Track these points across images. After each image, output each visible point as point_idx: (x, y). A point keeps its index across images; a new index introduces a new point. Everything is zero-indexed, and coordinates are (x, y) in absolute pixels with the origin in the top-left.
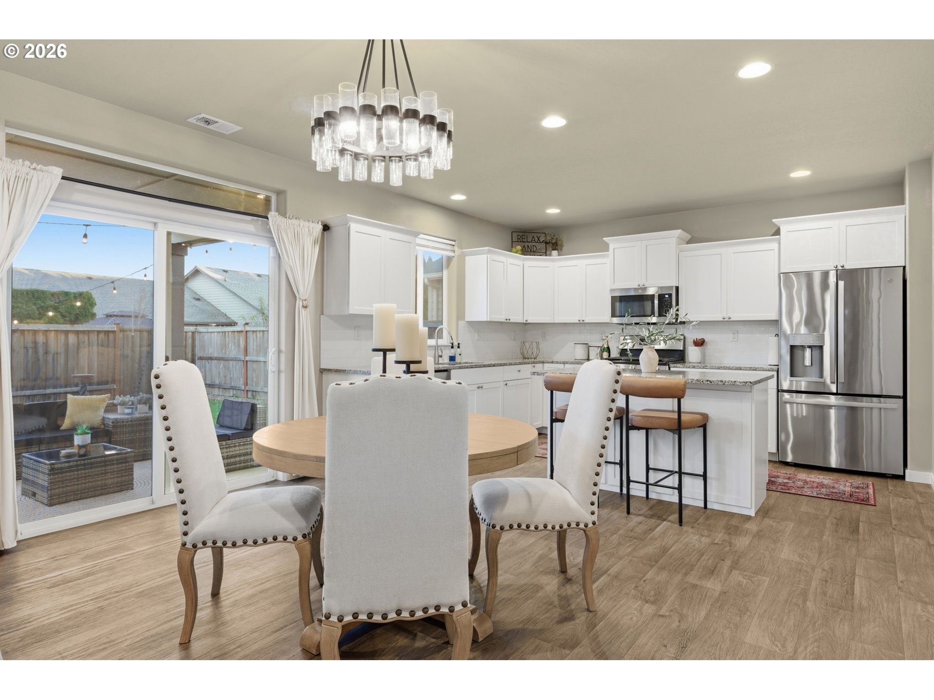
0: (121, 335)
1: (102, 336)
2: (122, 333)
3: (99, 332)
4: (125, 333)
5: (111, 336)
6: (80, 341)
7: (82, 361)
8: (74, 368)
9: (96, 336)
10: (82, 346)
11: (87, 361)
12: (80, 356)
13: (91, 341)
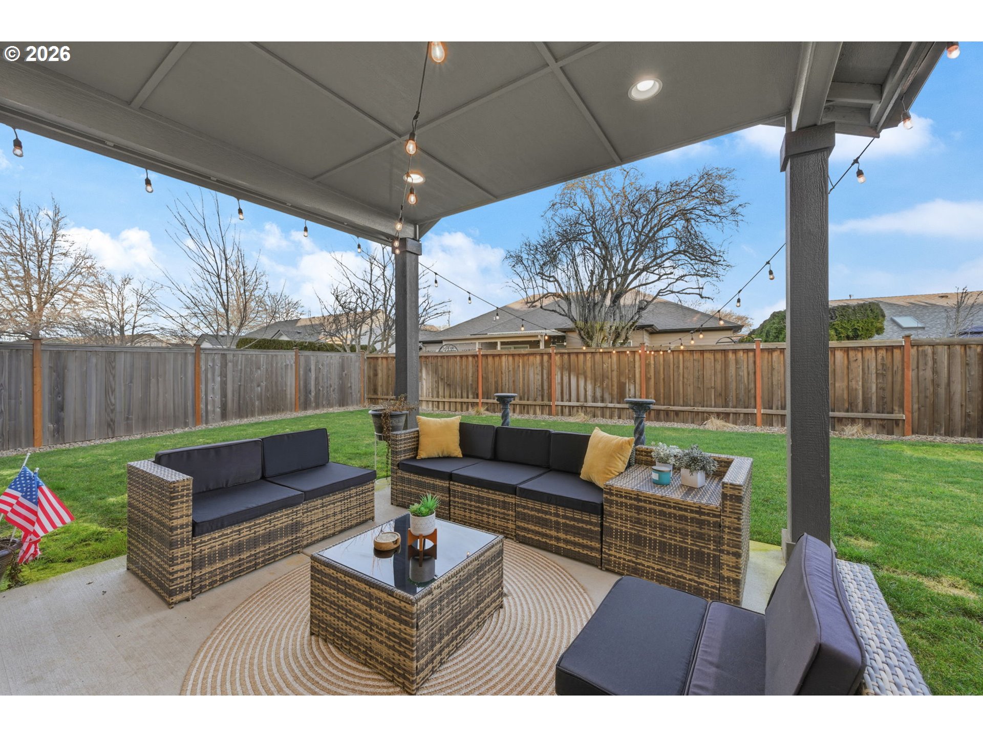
0: (913, 351)
1: (882, 353)
2: (915, 348)
3: (877, 348)
4: (920, 349)
5: (897, 353)
6: (852, 359)
7: (854, 382)
8: (843, 390)
9: (874, 354)
10: (853, 365)
11: (860, 383)
12: (851, 376)
13: (866, 359)
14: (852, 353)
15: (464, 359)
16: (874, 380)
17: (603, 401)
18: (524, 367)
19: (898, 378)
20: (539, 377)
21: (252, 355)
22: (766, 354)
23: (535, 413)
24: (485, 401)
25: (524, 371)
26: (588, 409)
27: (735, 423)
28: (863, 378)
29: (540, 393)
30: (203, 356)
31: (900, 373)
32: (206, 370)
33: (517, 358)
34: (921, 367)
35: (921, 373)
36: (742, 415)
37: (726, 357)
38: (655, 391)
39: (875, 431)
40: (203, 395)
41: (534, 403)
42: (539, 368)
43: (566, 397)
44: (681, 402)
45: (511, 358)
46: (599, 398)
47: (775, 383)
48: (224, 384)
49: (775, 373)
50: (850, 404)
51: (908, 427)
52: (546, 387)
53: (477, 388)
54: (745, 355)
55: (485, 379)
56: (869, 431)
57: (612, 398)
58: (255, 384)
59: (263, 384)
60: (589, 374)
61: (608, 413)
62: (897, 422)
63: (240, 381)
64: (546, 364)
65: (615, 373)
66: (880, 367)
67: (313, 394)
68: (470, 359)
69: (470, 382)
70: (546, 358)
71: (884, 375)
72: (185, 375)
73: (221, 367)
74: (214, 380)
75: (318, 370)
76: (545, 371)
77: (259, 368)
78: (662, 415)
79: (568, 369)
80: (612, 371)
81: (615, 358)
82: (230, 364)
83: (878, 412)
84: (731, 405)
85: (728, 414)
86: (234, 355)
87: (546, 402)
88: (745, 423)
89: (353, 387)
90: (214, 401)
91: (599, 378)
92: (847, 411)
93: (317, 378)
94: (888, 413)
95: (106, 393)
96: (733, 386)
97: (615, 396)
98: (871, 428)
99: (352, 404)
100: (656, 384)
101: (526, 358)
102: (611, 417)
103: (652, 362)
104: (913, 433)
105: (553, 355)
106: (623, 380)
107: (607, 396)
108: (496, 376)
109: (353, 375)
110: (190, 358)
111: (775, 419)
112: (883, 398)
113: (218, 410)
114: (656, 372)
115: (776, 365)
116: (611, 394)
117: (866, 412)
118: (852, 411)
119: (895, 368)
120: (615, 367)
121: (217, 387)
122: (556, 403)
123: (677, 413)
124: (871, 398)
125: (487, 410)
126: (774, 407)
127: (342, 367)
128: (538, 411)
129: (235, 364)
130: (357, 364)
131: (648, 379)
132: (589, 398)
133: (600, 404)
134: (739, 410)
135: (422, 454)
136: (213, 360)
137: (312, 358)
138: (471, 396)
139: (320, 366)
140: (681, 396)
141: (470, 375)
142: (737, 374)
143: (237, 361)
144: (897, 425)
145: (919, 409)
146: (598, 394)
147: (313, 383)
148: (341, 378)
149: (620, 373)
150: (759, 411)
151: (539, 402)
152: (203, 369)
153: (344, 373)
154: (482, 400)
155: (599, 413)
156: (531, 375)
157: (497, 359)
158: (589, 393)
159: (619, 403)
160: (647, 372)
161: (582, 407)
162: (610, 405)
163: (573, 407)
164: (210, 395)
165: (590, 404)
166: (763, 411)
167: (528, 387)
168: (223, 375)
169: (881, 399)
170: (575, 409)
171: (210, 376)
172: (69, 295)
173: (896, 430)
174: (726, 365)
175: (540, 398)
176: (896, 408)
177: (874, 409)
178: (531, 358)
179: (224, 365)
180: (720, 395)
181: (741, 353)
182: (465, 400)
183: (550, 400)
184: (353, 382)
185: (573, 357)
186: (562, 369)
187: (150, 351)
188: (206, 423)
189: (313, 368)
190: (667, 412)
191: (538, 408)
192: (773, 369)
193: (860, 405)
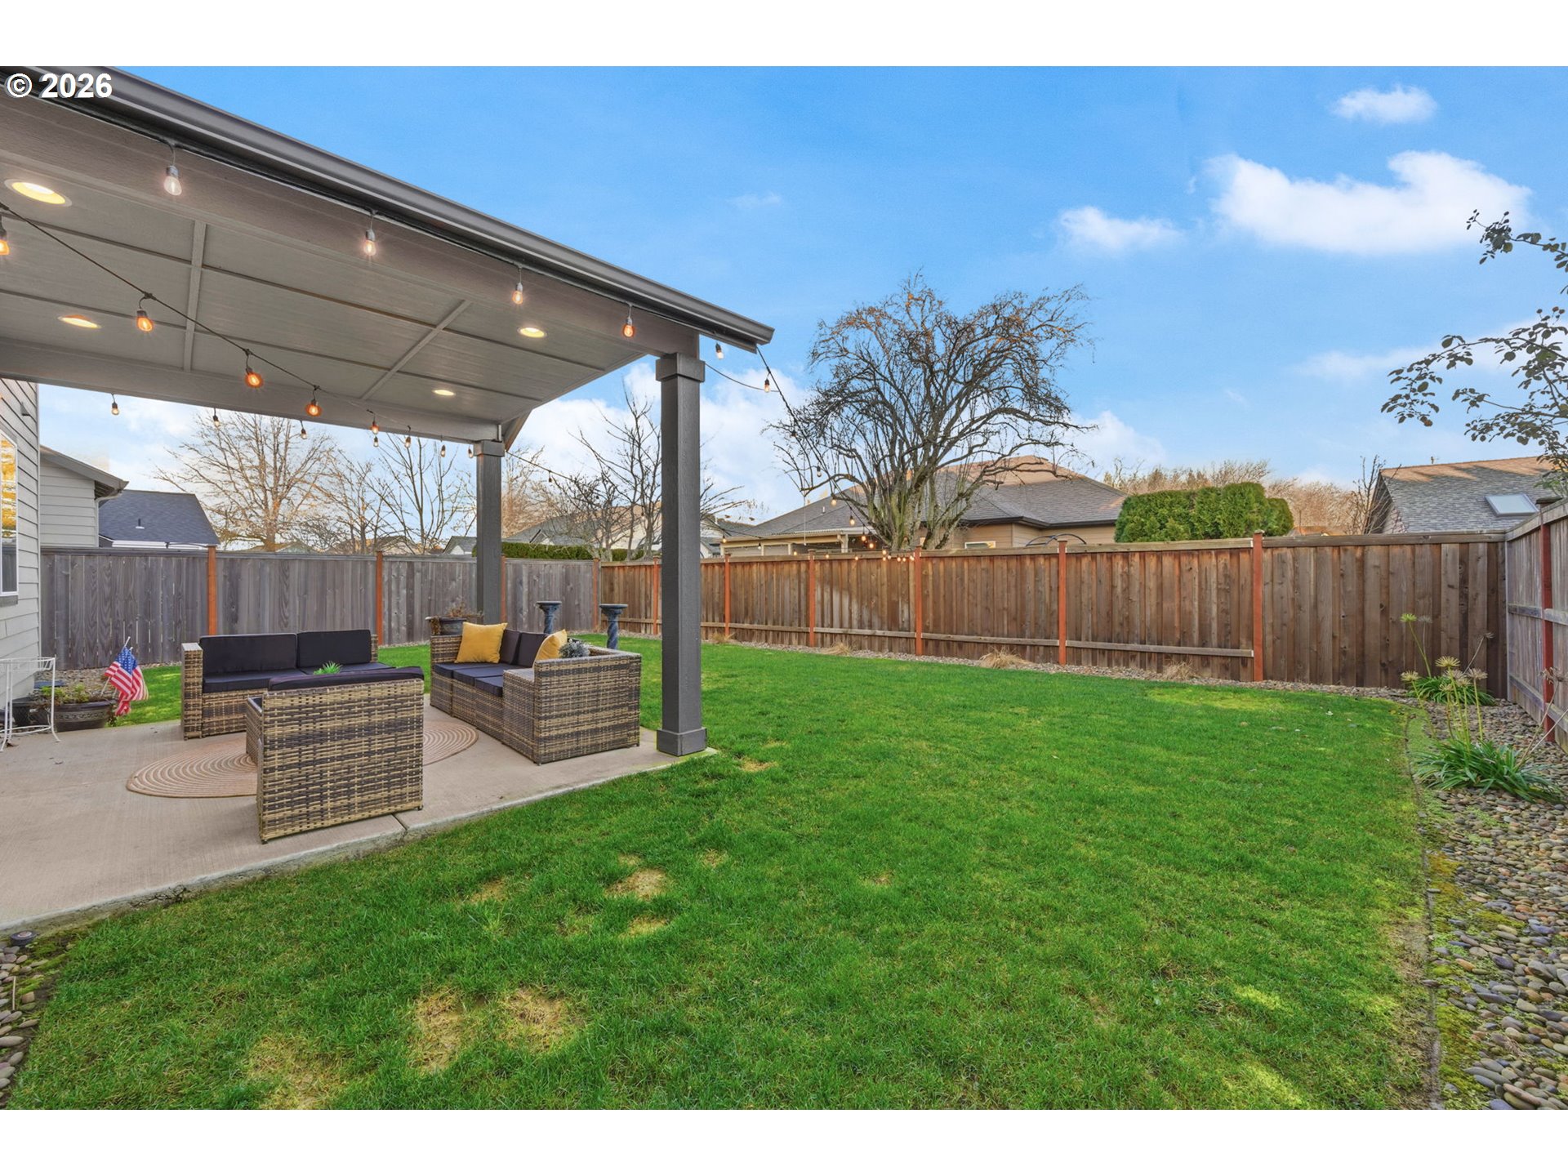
0: (1266, 556)
1: (1225, 559)
2: (1269, 551)
5: (1244, 559)
6: (1184, 568)
7: (1187, 602)
8: (1173, 614)
9: (1214, 560)
10: (1186, 577)
11: (1196, 603)
12: (1184, 594)
13: (1203, 568)
14: (1184, 559)
15: (709, 569)
16: (1214, 599)
17: (871, 627)
18: (778, 580)
19: (1246, 596)
20: (796, 594)
21: (445, 564)
22: (1073, 561)
23: (790, 643)
24: (733, 625)
25: (778, 585)
26: (854, 638)
27: (1032, 659)
28: (1200, 595)
29: (797, 615)
30: (386, 565)
31: (1248, 588)
32: (390, 581)
33: (770, 567)
34: (1276, 580)
35: (1277, 588)
36: (1041, 649)
37: (1022, 564)
38: (934, 614)
39: (1216, 674)
40: (386, 610)
41: (789, 629)
42: (796, 581)
43: (827, 621)
44: (966, 630)
45: (763, 567)
46: (866, 623)
47: (1084, 600)
48: (410, 598)
49: (1085, 588)
50: (1183, 633)
51: (1259, 670)
52: (803, 608)
53: (724, 609)
54: (1047, 563)
55: (733, 595)
56: (1207, 673)
57: (882, 623)
58: (448, 599)
59: (459, 599)
60: (854, 590)
61: (876, 643)
62: (1244, 660)
63: (430, 594)
64: (803, 576)
65: (885, 588)
66: (1222, 580)
67: (525, 613)
68: (717, 567)
69: (716, 600)
70: (803, 566)
71: (1227, 591)
72: (366, 588)
73: (408, 578)
74: (398, 593)
75: (532, 583)
76: (802, 586)
77: (454, 580)
78: (943, 646)
79: (830, 582)
80: (882, 585)
81: (884, 568)
82: (418, 575)
83: (1220, 647)
84: (1027, 633)
85: (1024, 646)
86: (423, 564)
87: (803, 628)
88: (1046, 659)
89: (582, 605)
90: (398, 617)
91: (865, 596)
92: (1179, 644)
93: (530, 593)
94: (1233, 647)
95: (281, 606)
96: (1031, 606)
97: (885, 620)
98: (1209, 670)
99: (581, 627)
100: (935, 602)
101: (780, 567)
102: (881, 650)
103: (931, 573)
104: (1265, 678)
105: (812, 563)
106: (894, 598)
107: (876, 621)
108: (747, 592)
109: (582, 590)
110: (371, 567)
111: (1084, 653)
112: (1227, 625)
113: (404, 628)
114: (936, 587)
115: (1085, 576)
116: (881, 618)
117: (1203, 645)
118: (1185, 645)
119: (1242, 582)
120: (885, 580)
121: (403, 600)
122: (815, 629)
123: (961, 644)
124: (1210, 625)
125: (735, 638)
126: (1083, 638)
127: (566, 579)
128: (795, 641)
129: (424, 575)
130: (588, 575)
131: (925, 597)
132: (855, 623)
133: (867, 632)
134: (1037, 641)
135: (460, 659)
136: (398, 570)
137: (524, 567)
138: (717, 619)
139: (535, 577)
140: (966, 621)
141: (717, 590)
142: (1037, 590)
143: (427, 571)
144: (1245, 665)
145: (1274, 642)
146: (866, 617)
147: (525, 599)
148: (564, 593)
149: (892, 588)
150: (1064, 643)
151: (796, 628)
152: (386, 579)
153: (569, 588)
154: (730, 625)
155: (866, 643)
156: (787, 589)
157: (747, 568)
158: (855, 616)
159: (890, 630)
160: (924, 586)
161: (846, 634)
162: (879, 633)
163: (836, 634)
164: (394, 611)
165: (856, 631)
166: (1067, 643)
167: (783, 607)
168: (410, 587)
169: (1225, 627)
170: (838, 637)
171: (393, 588)
172: (307, 487)
173: (1243, 674)
174: (1021, 577)
175: (797, 622)
176: (1243, 641)
177: (1215, 641)
178: (786, 567)
179: (411, 575)
180: (1015, 619)
181: (1042, 560)
182: (710, 624)
183: (808, 626)
184: (582, 597)
185: (835, 565)
186: (823, 581)
187: (326, 558)
188: (389, 644)
189: (525, 580)
190: (948, 643)
191: (794, 636)
192: (1082, 582)
193: (1196, 635)
